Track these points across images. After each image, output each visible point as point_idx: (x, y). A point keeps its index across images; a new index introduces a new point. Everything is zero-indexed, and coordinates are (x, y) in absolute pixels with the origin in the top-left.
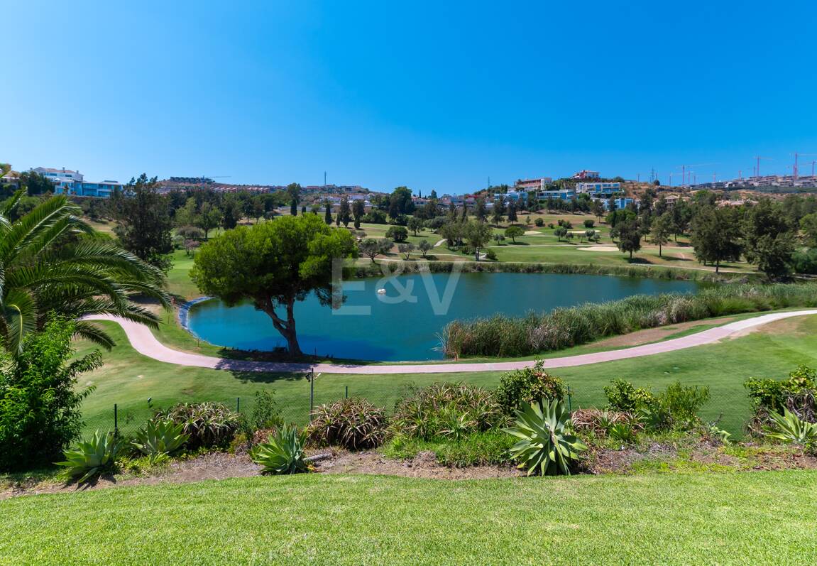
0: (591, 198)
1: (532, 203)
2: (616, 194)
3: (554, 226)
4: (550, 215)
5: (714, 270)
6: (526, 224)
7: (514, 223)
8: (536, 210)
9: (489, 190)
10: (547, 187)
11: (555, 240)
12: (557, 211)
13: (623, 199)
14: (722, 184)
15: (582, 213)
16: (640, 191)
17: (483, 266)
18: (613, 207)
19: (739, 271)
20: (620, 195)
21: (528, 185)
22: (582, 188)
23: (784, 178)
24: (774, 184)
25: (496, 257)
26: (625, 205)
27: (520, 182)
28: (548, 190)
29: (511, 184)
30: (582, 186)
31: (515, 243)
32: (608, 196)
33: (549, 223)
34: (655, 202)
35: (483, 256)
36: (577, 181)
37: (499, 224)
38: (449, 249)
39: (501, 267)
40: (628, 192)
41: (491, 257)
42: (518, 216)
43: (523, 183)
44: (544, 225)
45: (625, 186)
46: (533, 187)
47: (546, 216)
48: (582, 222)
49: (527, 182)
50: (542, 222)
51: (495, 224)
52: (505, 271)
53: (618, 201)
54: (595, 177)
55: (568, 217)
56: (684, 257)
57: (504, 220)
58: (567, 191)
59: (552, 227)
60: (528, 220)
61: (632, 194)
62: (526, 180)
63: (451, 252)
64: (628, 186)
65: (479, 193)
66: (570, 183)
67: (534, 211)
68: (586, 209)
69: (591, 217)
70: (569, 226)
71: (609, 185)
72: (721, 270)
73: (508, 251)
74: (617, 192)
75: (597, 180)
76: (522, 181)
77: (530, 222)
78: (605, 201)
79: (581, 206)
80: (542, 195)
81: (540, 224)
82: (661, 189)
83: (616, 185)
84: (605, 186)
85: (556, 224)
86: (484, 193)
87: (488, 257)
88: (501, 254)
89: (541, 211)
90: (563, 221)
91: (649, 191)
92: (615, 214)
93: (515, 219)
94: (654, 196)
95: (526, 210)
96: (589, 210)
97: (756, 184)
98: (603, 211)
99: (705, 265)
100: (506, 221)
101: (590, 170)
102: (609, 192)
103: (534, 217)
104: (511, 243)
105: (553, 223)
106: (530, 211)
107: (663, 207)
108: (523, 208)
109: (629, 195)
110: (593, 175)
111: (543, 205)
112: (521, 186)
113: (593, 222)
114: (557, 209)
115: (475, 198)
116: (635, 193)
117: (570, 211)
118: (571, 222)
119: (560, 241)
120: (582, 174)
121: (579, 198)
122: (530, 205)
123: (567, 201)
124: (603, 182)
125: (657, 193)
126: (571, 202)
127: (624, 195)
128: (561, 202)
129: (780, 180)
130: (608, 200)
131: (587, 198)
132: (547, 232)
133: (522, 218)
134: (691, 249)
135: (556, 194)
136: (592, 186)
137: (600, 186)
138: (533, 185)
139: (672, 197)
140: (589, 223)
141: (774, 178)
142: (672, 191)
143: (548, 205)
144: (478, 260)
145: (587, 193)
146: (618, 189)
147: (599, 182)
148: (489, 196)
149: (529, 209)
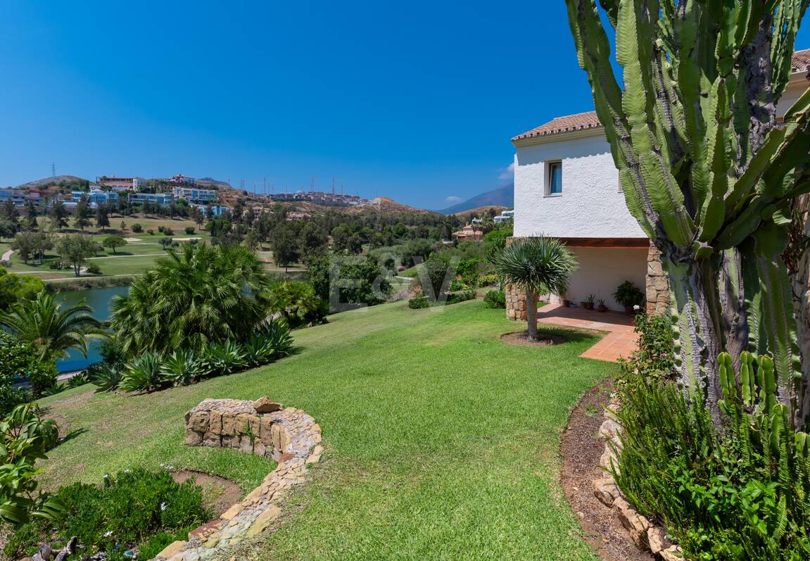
0: (189, 204)
1: (125, 206)
2: (211, 201)
3: (154, 233)
4: (147, 220)
5: (284, 270)
6: (120, 229)
7: (106, 228)
8: (130, 214)
9: (61, 185)
10: (141, 189)
11: (159, 248)
12: (155, 216)
13: (218, 207)
14: (291, 196)
15: (181, 218)
16: (232, 199)
17: (92, 282)
18: (210, 213)
19: (298, 270)
20: (215, 202)
21: (117, 184)
22: (179, 193)
23: (327, 195)
24: (322, 199)
25: (101, 271)
26: (221, 212)
27: (105, 179)
28: (142, 192)
29: (92, 179)
30: (178, 190)
31: (115, 254)
32: (205, 203)
33: (149, 229)
34: (246, 211)
35: (83, 270)
36: (173, 184)
37: (85, 228)
38: (26, 263)
39: (112, 282)
40: (222, 200)
41: (94, 271)
42: (110, 220)
43: (108, 180)
44: (143, 231)
45: (220, 194)
46: (122, 187)
47: (141, 220)
48: (184, 229)
49: (114, 180)
50: (140, 227)
51: (80, 229)
52: (118, 285)
53: (215, 209)
54: (192, 183)
55: (167, 223)
56: (267, 261)
57: (92, 225)
58: (164, 195)
59: (152, 233)
60: (123, 225)
61: (225, 201)
62: (112, 177)
63: (31, 268)
64: (222, 195)
65: (46, 187)
66: (166, 185)
67: (127, 215)
68: (184, 215)
69: (191, 223)
70: (170, 233)
71: (206, 192)
72: (289, 270)
73: (110, 263)
74: (212, 199)
75: (193, 186)
76: (108, 177)
77: (126, 228)
78: (202, 208)
79: (179, 211)
80: (136, 197)
81: (138, 230)
82: (249, 199)
83: (211, 193)
84: (201, 192)
85: (156, 229)
86: (54, 188)
87: (89, 271)
88: (104, 266)
89: (136, 215)
90: (163, 227)
91: (239, 201)
92: (214, 224)
93: (107, 224)
94: (244, 205)
95: (117, 212)
96: (187, 216)
97: (312, 198)
98: (203, 219)
99: (280, 267)
100: (94, 226)
101: (187, 175)
102: (206, 199)
103: (130, 222)
104: (111, 254)
105: (152, 229)
106: (123, 214)
107: (251, 216)
108: (114, 211)
109: (223, 203)
110: (190, 181)
111: (137, 208)
112: (106, 184)
113: (193, 229)
114: (154, 213)
115: (41, 194)
116: (228, 201)
117: (168, 215)
118: (172, 229)
119: (165, 249)
120: (178, 178)
121: (178, 203)
122: (123, 207)
123: (164, 206)
124: (199, 188)
125: (246, 203)
126: (169, 207)
127: (219, 202)
128: (159, 207)
129: (325, 196)
130: (206, 207)
131: (186, 204)
132: (148, 239)
133: (115, 222)
134: (270, 253)
135: (152, 197)
136: (189, 191)
137: (197, 192)
138: (123, 184)
139: (257, 208)
140: (190, 230)
141: (322, 194)
142: (256, 201)
143: (144, 209)
144: (78, 275)
145: (185, 199)
146: (213, 196)
147: (195, 187)
148: (62, 192)
149: (122, 212)
